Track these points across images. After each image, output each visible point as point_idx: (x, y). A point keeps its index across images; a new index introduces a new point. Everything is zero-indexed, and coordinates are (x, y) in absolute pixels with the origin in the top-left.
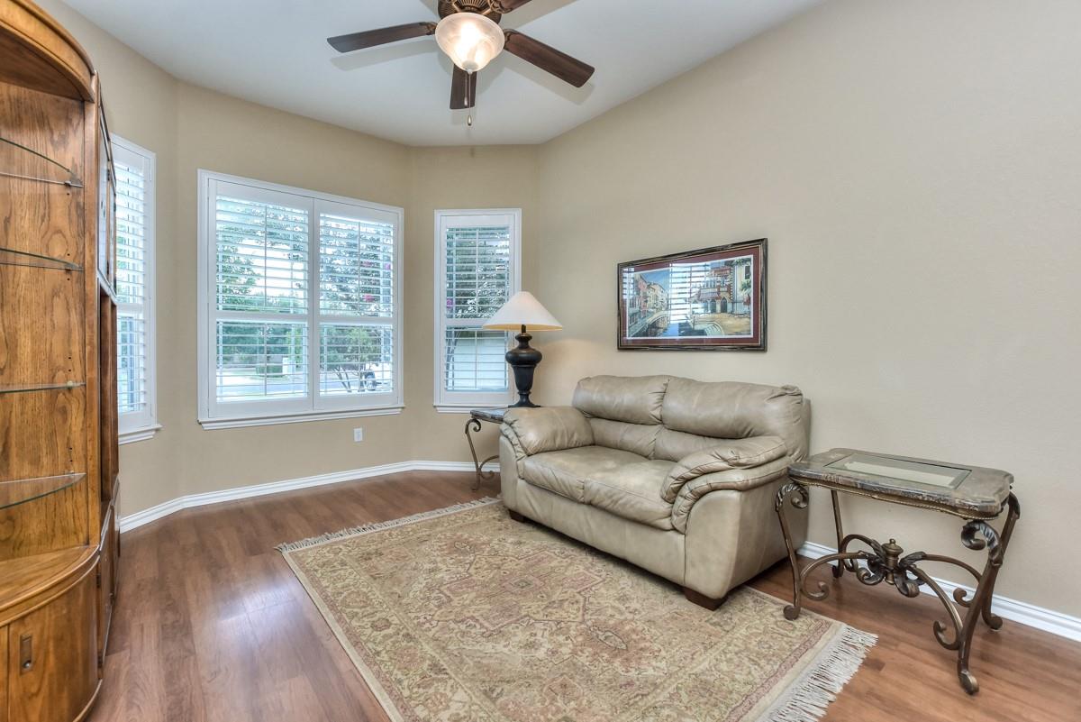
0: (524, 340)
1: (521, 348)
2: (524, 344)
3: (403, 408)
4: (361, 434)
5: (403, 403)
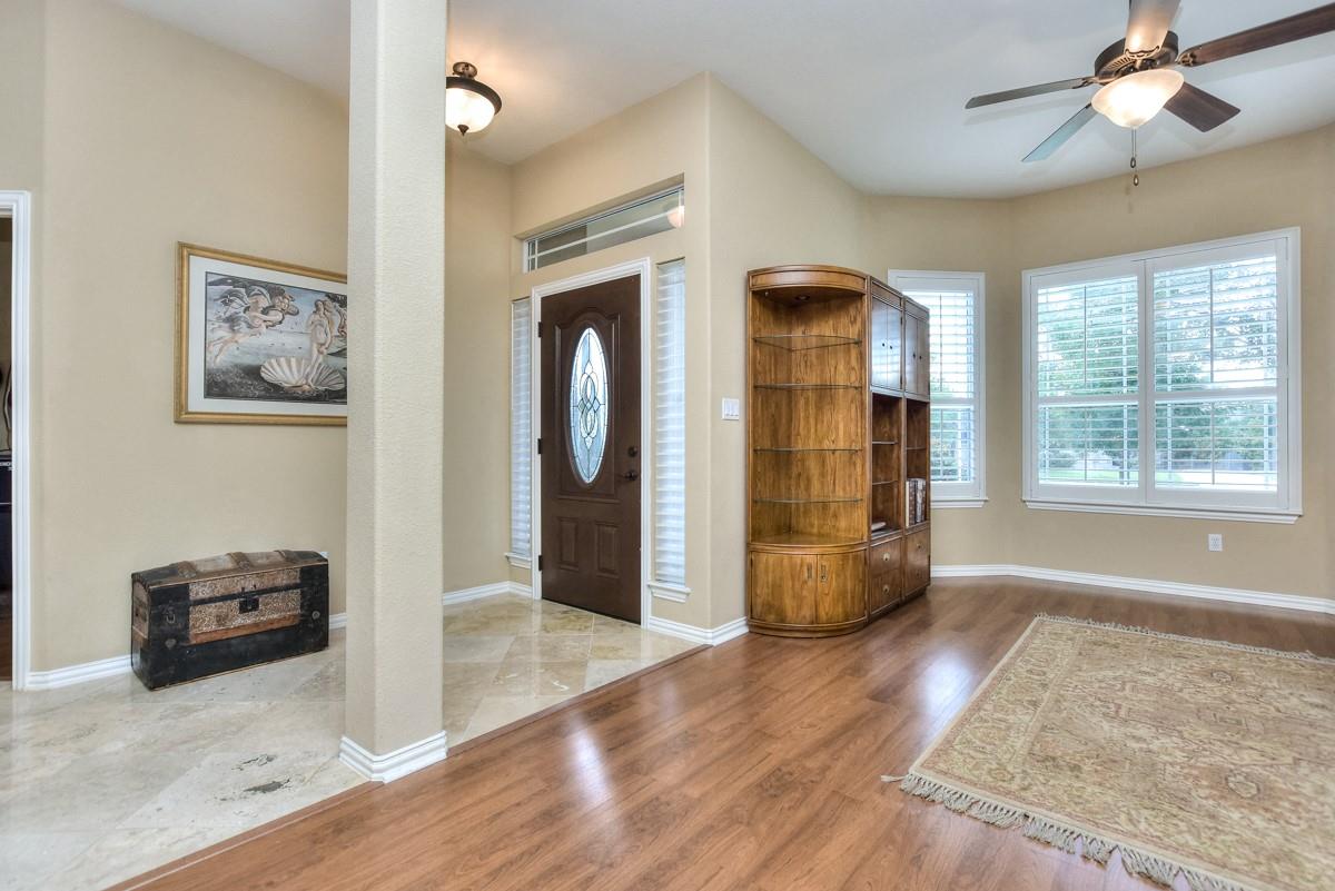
3: (1300, 516)
4: (1220, 542)
5: (1301, 510)
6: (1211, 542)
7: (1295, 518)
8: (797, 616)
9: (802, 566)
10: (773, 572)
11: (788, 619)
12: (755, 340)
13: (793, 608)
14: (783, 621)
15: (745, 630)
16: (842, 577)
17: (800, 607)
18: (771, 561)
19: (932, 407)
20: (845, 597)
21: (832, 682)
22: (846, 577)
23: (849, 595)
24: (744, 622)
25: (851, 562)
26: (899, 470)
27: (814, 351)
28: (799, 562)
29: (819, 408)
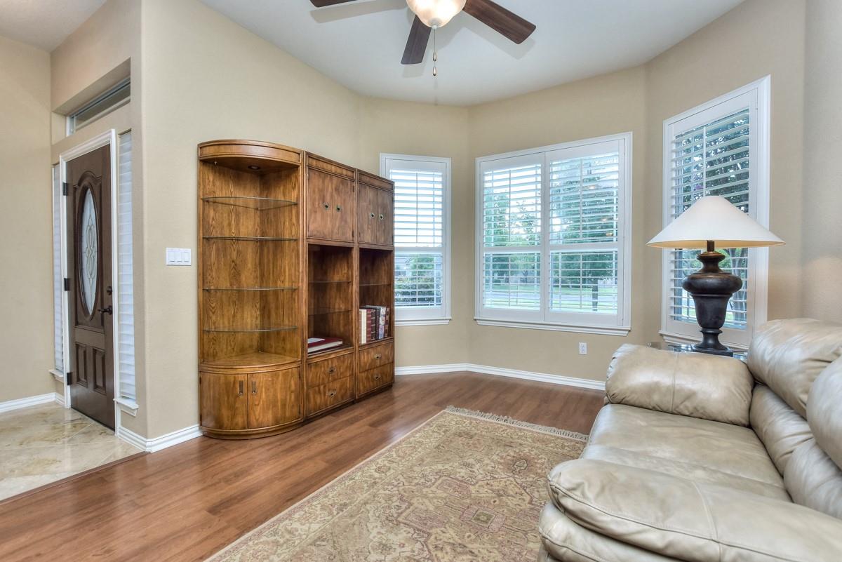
0: (711, 261)
1: (706, 271)
2: (711, 266)
3: (629, 331)
4: (585, 349)
5: (630, 326)
6: (581, 348)
7: (627, 332)
8: (232, 424)
9: (234, 383)
10: (214, 387)
11: (225, 426)
12: (204, 200)
13: (228, 417)
14: (221, 427)
15: (197, 434)
16: (272, 390)
17: (234, 416)
18: (212, 379)
19: (395, 253)
20: (275, 406)
21: (199, 491)
22: (275, 390)
23: (279, 404)
24: (197, 428)
25: (280, 378)
26: (352, 302)
27: (272, 210)
28: (232, 380)
29: (275, 255)
